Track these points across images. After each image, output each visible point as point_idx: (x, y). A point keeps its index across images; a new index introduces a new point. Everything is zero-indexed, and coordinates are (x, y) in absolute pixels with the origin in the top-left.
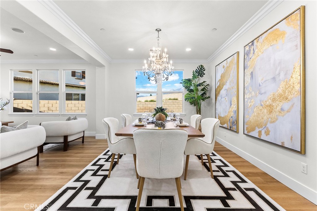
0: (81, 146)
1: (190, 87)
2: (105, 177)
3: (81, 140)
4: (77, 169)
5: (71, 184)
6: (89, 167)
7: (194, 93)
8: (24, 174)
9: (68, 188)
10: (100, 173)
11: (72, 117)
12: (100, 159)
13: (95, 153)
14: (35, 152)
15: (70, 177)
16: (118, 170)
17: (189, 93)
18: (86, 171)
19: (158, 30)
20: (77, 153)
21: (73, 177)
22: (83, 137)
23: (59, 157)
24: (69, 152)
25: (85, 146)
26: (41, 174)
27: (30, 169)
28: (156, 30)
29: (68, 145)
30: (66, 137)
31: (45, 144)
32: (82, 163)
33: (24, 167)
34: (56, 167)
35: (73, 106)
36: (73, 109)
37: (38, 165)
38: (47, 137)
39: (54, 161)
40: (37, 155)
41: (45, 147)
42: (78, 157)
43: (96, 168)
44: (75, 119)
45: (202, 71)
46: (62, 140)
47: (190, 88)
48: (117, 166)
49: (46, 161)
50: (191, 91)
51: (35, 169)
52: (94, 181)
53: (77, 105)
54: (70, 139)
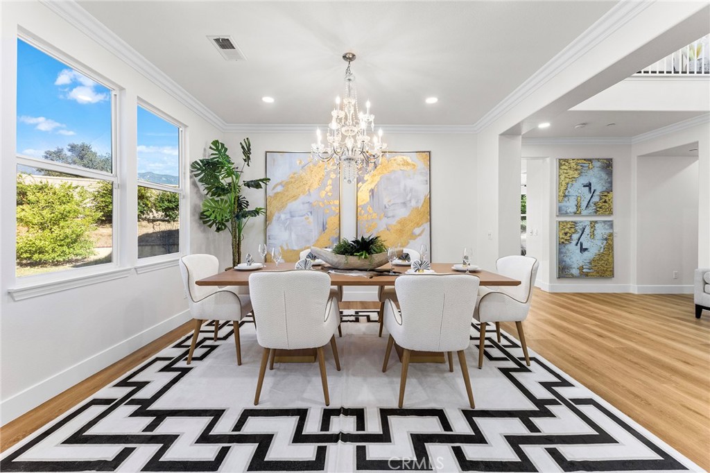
19: (349, 58)
28: (344, 57)
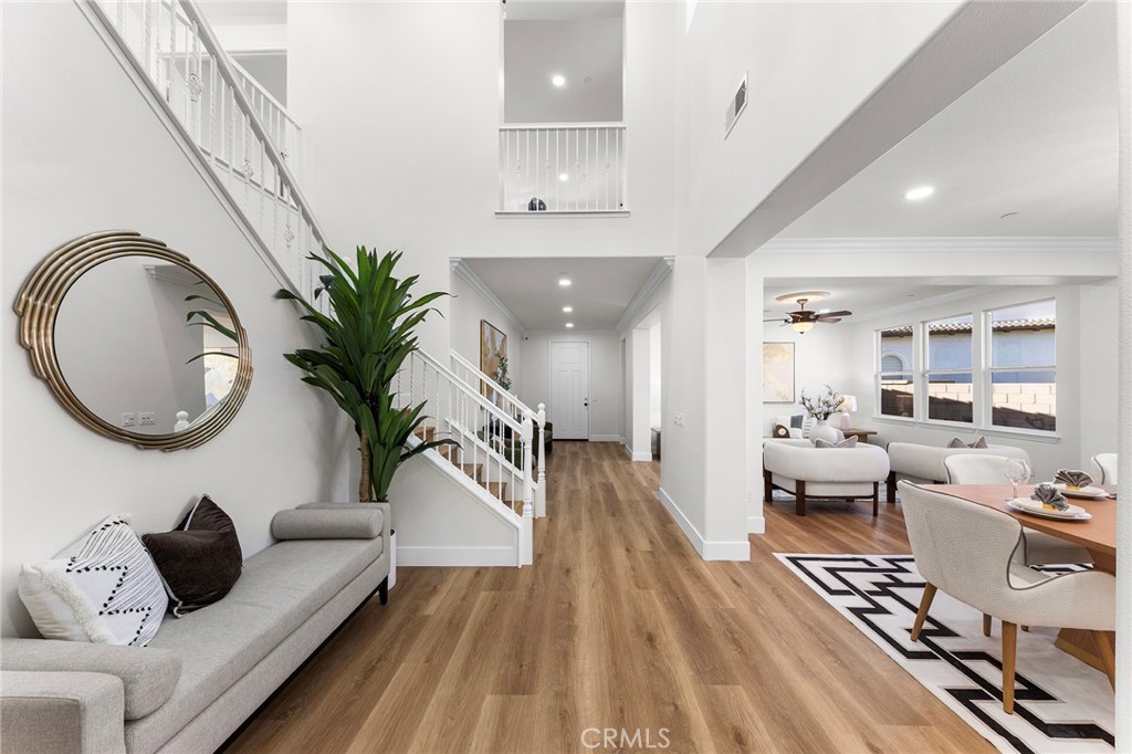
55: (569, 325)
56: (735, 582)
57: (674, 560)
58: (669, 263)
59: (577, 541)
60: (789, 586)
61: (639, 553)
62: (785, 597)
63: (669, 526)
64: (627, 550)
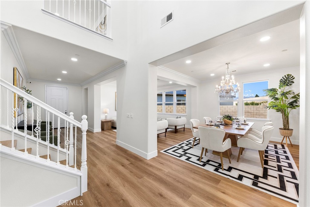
0: (183, 133)
1: (276, 95)
2: (191, 147)
3: (183, 129)
4: (180, 142)
5: (177, 146)
6: (185, 142)
7: (279, 101)
8: (161, 138)
9: (175, 147)
10: (189, 145)
11: (179, 117)
12: (190, 140)
13: (189, 137)
14: (164, 131)
15: (177, 143)
16: (198, 147)
17: (274, 101)
18: (183, 143)
19: (228, 64)
20: (180, 135)
21: (178, 144)
22: (184, 128)
23: (173, 135)
24: (177, 134)
25: (185, 133)
26: (167, 140)
27: (163, 137)
29: (177, 131)
30: (176, 127)
31: (168, 128)
32: (182, 140)
33: (161, 136)
34: (172, 139)
35: (181, 108)
36: (181, 110)
37: (165, 136)
38: (169, 125)
39: (171, 136)
40: (165, 132)
41: (168, 130)
42: (180, 137)
43: (188, 143)
44: (180, 118)
45: (289, 80)
46: (174, 128)
47: (276, 97)
48: (198, 145)
49: (168, 135)
50: (277, 99)
51: (164, 138)
52: (186, 148)
53: (183, 108)
54: (178, 128)
55: (59, 80)
56: (161, 163)
57: (140, 163)
58: (125, 63)
59: (100, 170)
60: (171, 159)
61: (128, 166)
62: (174, 162)
63: (127, 152)
64: (123, 166)
